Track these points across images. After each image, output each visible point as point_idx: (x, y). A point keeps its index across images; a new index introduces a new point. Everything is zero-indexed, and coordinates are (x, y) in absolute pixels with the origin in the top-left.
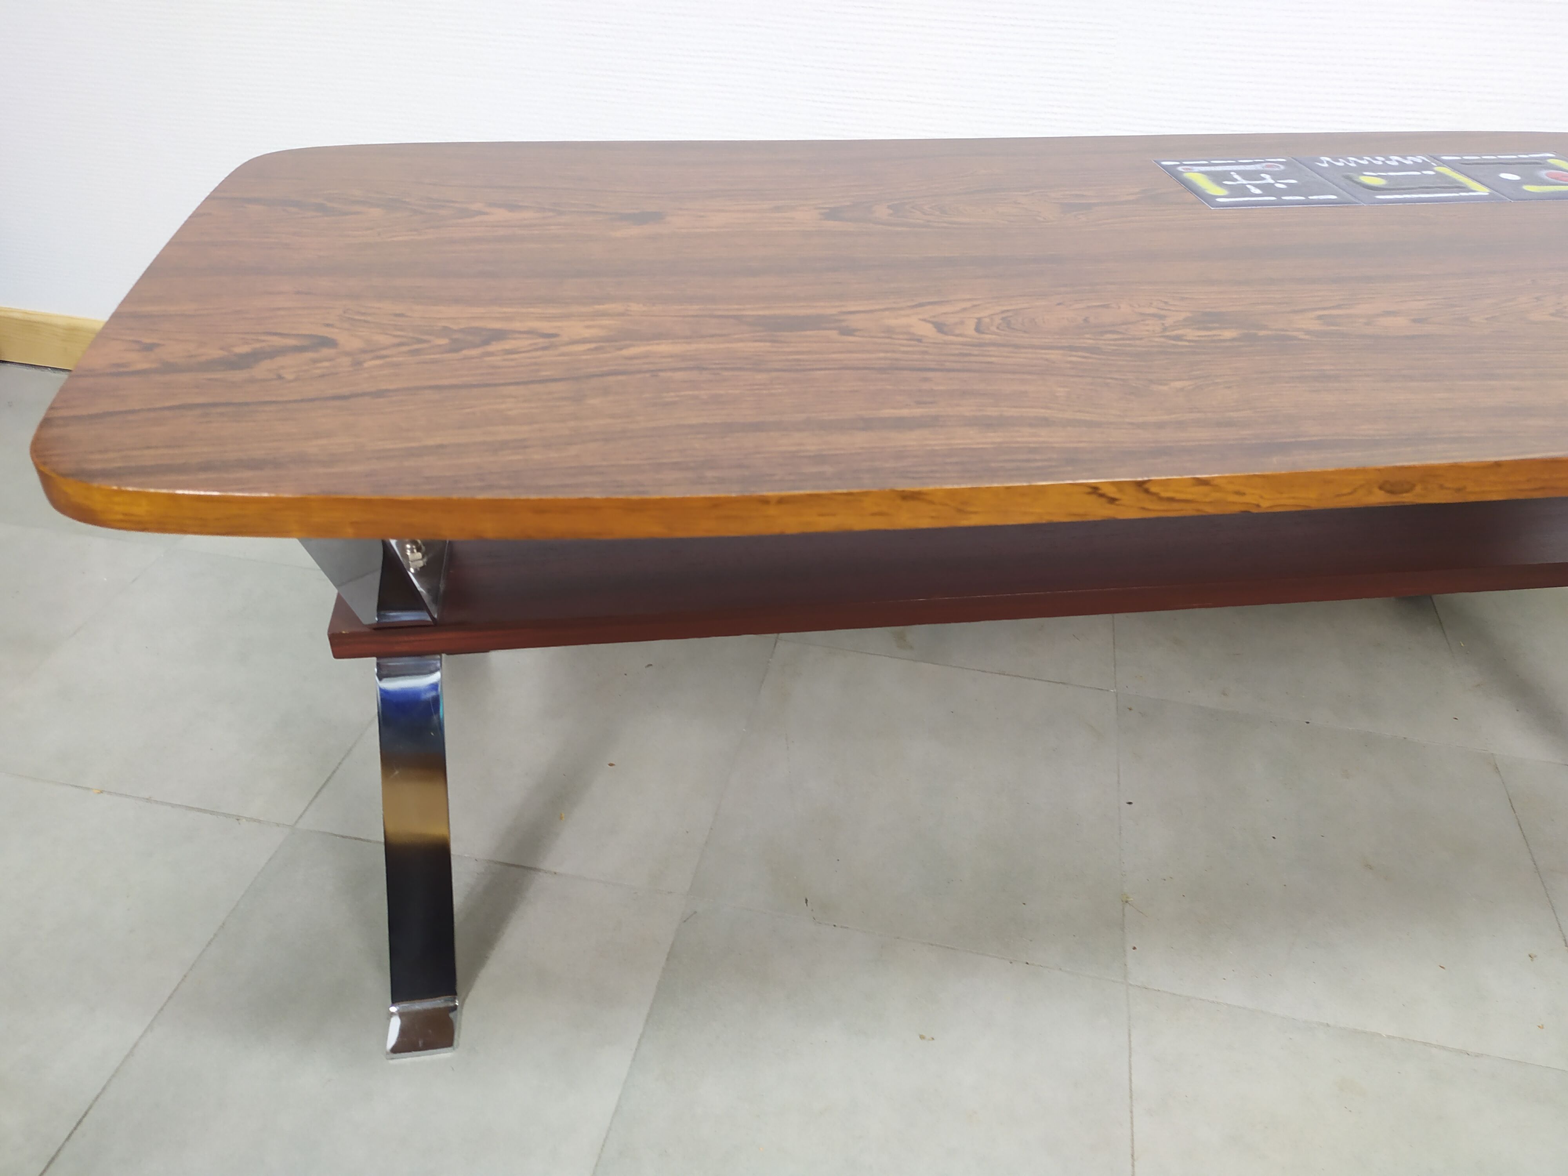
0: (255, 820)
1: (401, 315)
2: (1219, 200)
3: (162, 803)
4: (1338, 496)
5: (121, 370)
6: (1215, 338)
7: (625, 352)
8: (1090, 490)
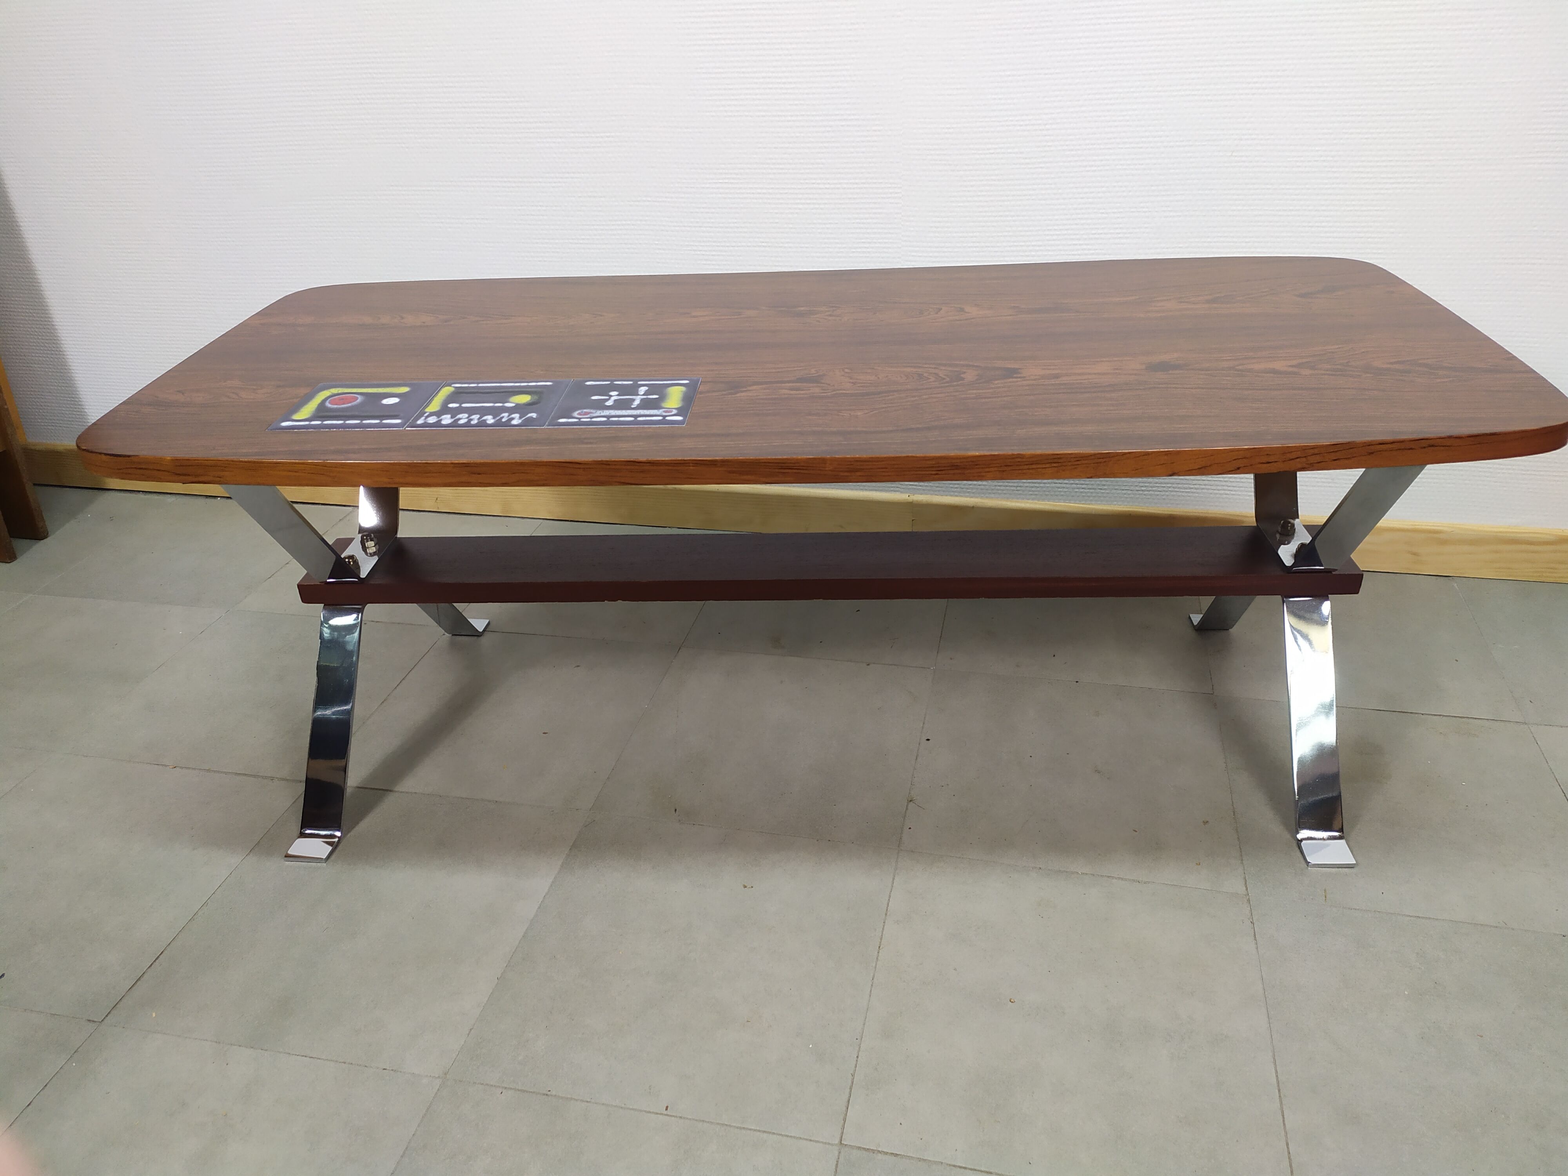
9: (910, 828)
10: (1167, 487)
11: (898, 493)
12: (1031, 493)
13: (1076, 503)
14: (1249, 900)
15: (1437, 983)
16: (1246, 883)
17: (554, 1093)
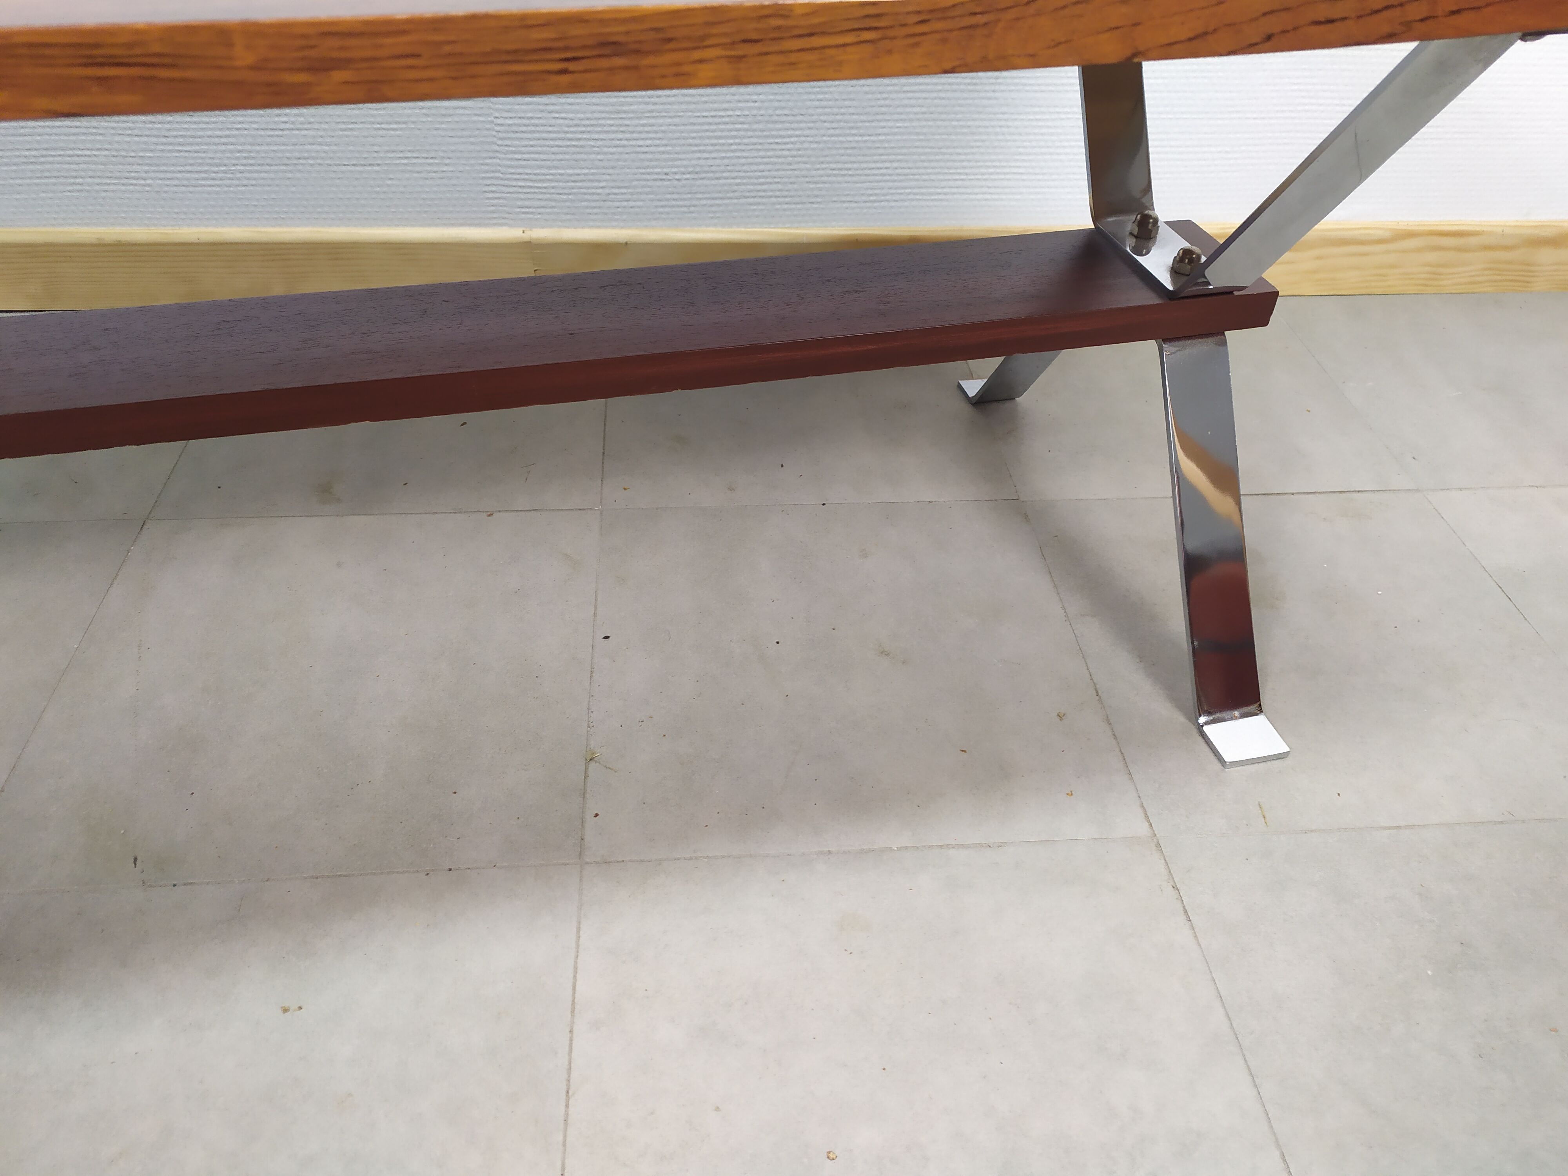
9: (596, 815)
10: (906, 193)
11: (504, 228)
12: (710, 215)
13: (778, 228)
14: (1158, 846)
16: (1146, 815)
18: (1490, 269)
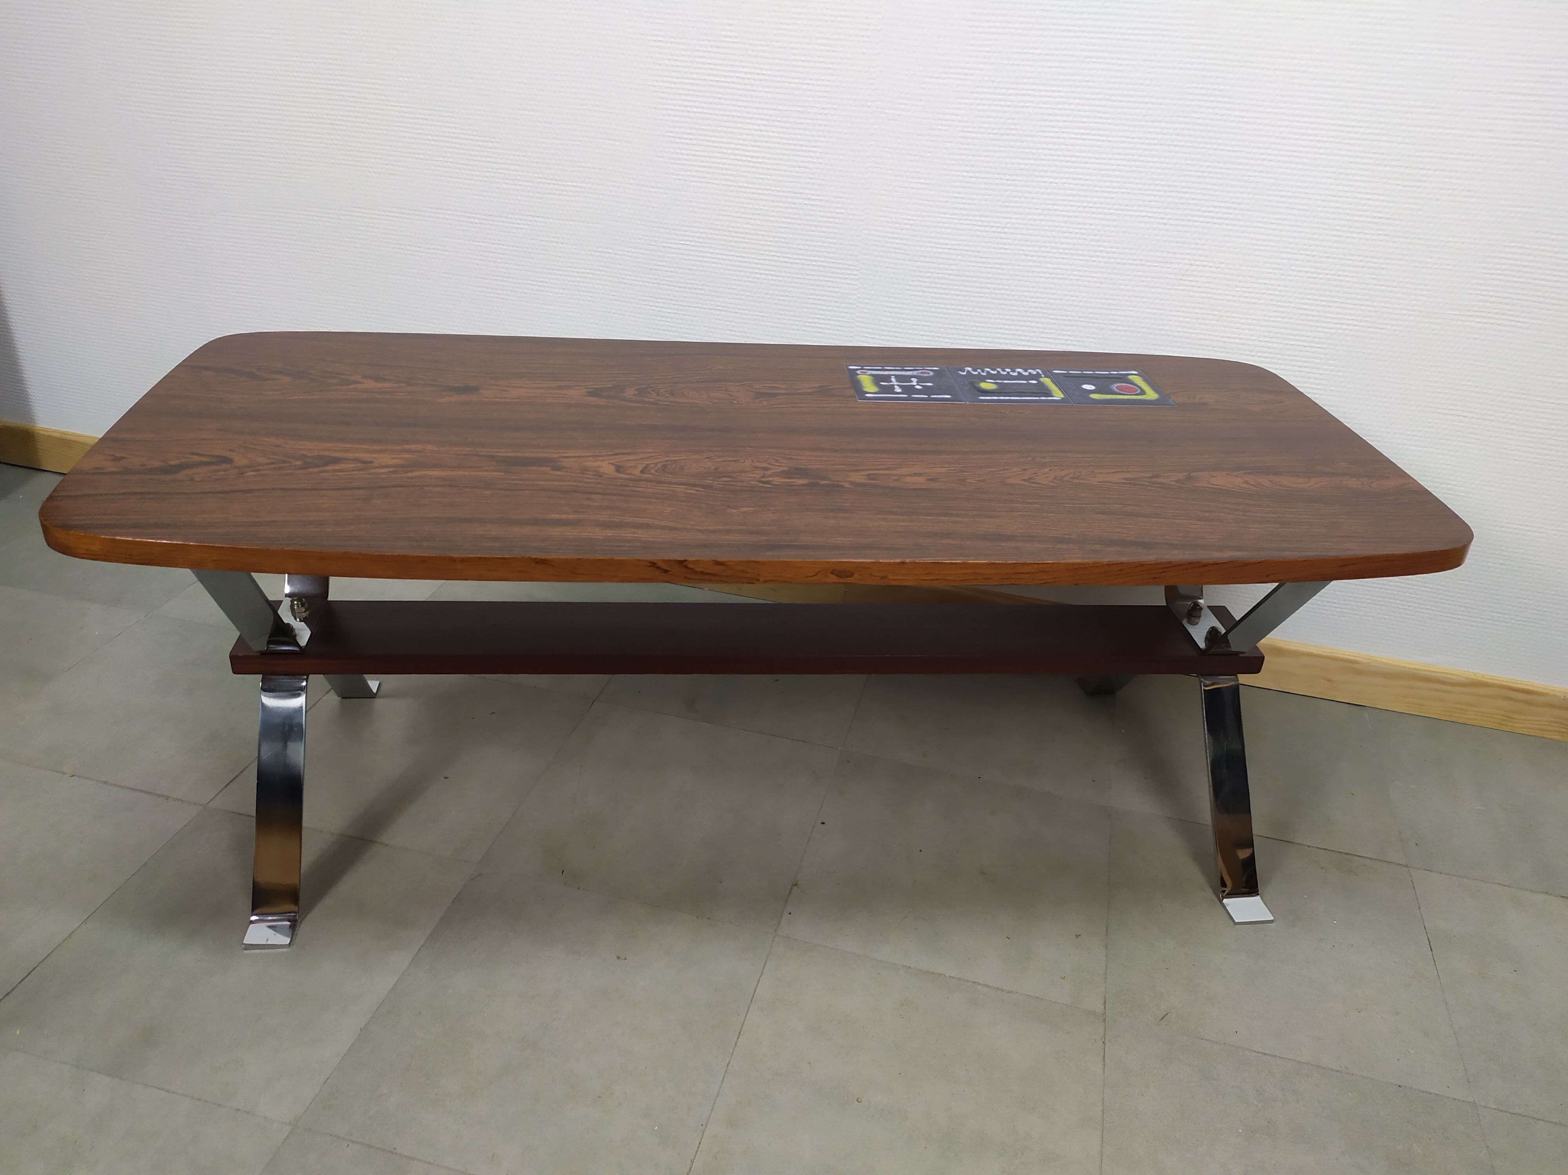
0: (179, 800)
1: (279, 446)
2: (867, 395)
3: (115, 785)
4: (807, 577)
5: (100, 471)
6: (792, 484)
7: (410, 474)
8: (649, 564)
9: (789, 913)
14: (1105, 1020)
15: (1271, 1122)
16: (1105, 1002)
17: (399, 1151)
18: (1556, 722)
